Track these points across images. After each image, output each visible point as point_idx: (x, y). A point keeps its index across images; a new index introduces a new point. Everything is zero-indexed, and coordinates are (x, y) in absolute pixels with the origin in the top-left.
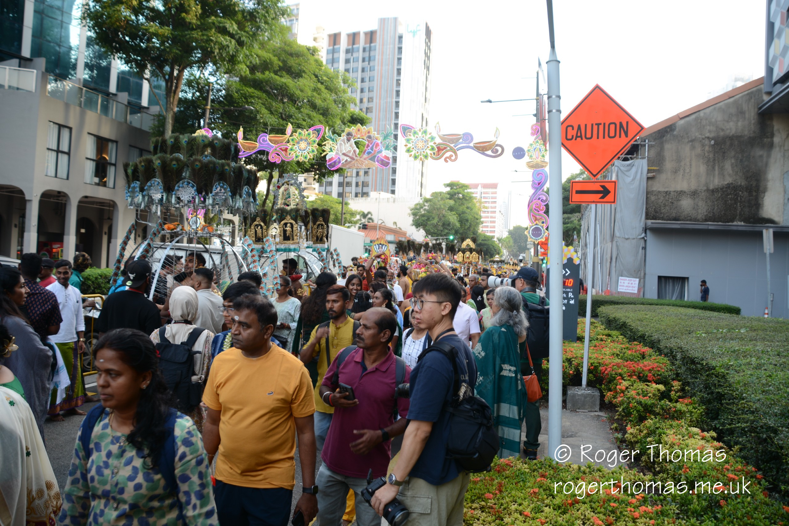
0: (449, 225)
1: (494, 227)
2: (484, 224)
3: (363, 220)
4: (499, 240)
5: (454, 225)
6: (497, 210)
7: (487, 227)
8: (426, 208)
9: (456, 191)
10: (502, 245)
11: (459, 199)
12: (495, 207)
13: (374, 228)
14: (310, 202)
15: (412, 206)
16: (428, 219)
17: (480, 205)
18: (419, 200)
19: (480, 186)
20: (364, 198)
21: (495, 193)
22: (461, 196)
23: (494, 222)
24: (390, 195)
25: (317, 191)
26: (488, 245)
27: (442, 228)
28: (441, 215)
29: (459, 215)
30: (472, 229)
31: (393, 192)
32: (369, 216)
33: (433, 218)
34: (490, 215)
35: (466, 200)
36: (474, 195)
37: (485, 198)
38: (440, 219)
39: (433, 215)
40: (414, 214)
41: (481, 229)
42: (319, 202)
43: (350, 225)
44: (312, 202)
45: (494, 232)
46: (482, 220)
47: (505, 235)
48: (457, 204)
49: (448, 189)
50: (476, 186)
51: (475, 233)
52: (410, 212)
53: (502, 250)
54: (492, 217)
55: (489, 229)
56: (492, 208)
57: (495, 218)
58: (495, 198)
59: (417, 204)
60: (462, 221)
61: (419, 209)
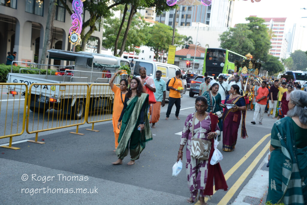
0: (247, 48)
1: (280, 51)
2: (273, 48)
3: (186, 42)
4: (283, 60)
5: (251, 48)
6: (283, 38)
7: (274, 50)
8: (231, 35)
9: (255, 24)
10: (285, 64)
11: (256, 29)
12: (282, 36)
13: (194, 48)
14: (150, 27)
15: (221, 33)
16: (232, 43)
17: (271, 34)
18: (226, 29)
19: (272, 20)
20: (187, 27)
21: (283, 25)
22: (258, 27)
23: (280, 47)
24: (205, 25)
25: (154, 20)
26: (274, 63)
27: (241, 50)
28: (241, 41)
29: (255, 41)
30: (263, 52)
31: (208, 23)
32: (190, 39)
33: (236, 43)
34: (277, 41)
35: (261, 30)
36: (268, 27)
37: (275, 29)
38: (241, 44)
39: (236, 41)
40: (222, 40)
41: (270, 52)
42: (157, 28)
43: (177, 45)
44: (152, 27)
45: (279, 54)
46: (271, 45)
47: (288, 56)
48: (254, 33)
49: (248, 22)
50: (269, 20)
51: (265, 55)
52: (219, 38)
53: (284, 68)
54: (278, 43)
55: (276, 52)
56: (279, 36)
57: (281, 44)
58: (283, 29)
59: (225, 32)
60: (258, 45)
61: (226, 36)
